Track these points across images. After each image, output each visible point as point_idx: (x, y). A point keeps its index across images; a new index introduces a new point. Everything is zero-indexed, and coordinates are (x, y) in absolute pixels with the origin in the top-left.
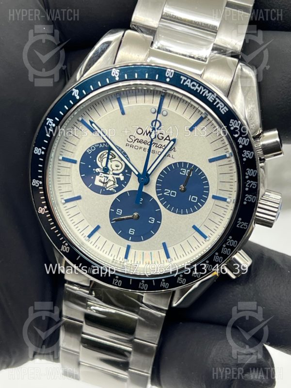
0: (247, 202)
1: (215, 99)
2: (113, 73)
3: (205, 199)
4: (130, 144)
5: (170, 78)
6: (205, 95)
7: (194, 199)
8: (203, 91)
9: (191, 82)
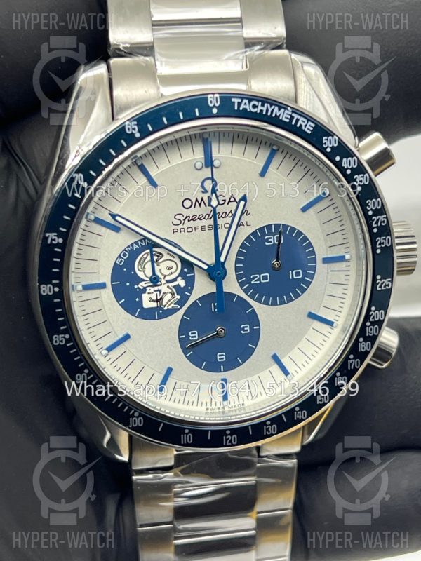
0: (381, 248)
1: (291, 115)
2: (129, 129)
3: (314, 269)
4: (178, 227)
5: (217, 107)
6: (276, 115)
7: (298, 274)
8: (270, 110)
9: (249, 102)
